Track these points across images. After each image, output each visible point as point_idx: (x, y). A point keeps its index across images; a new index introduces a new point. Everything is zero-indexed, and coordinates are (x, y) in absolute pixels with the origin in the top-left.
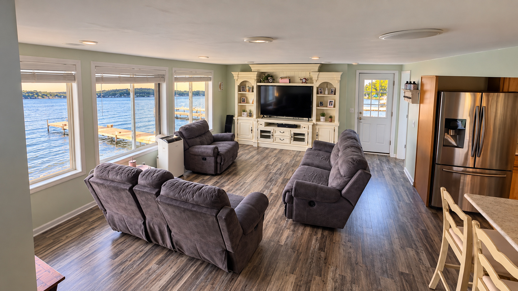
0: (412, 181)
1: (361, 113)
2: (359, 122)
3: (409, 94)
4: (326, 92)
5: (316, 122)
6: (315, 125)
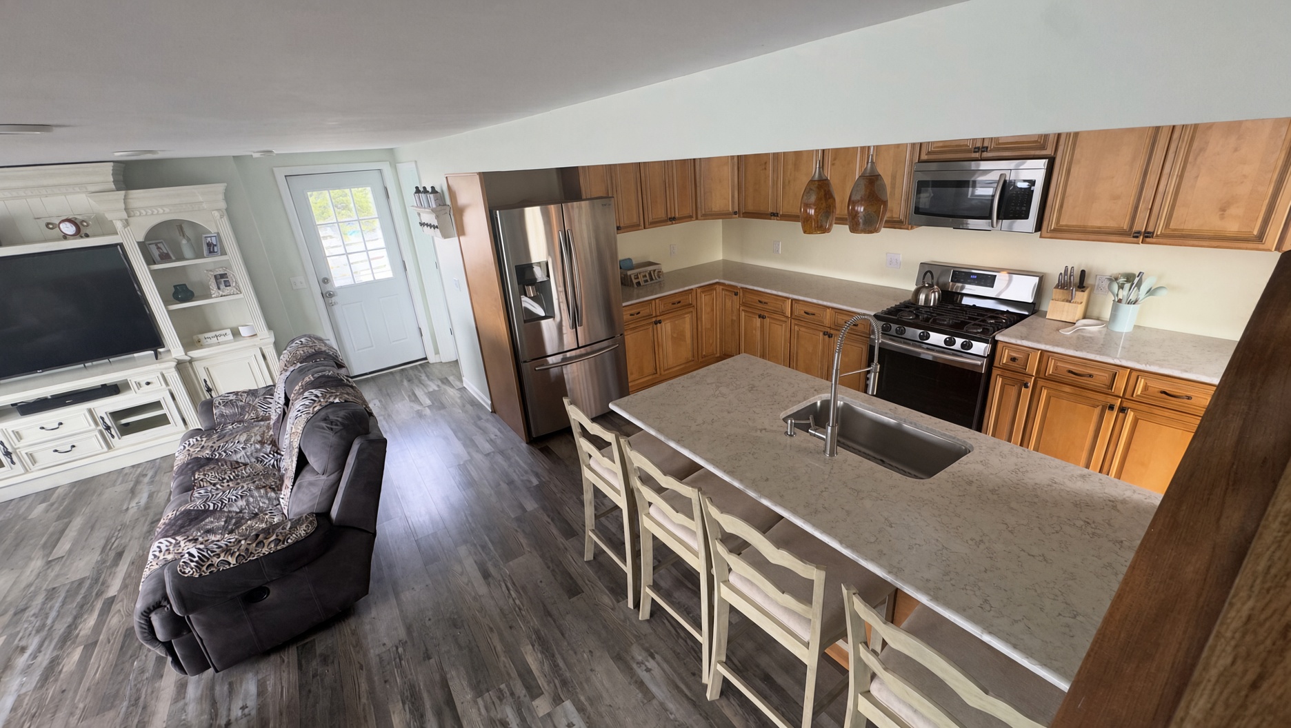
0: (487, 404)
1: (326, 281)
2: (329, 306)
3: (429, 218)
4: (187, 251)
5: (186, 354)
6: (188, 363)
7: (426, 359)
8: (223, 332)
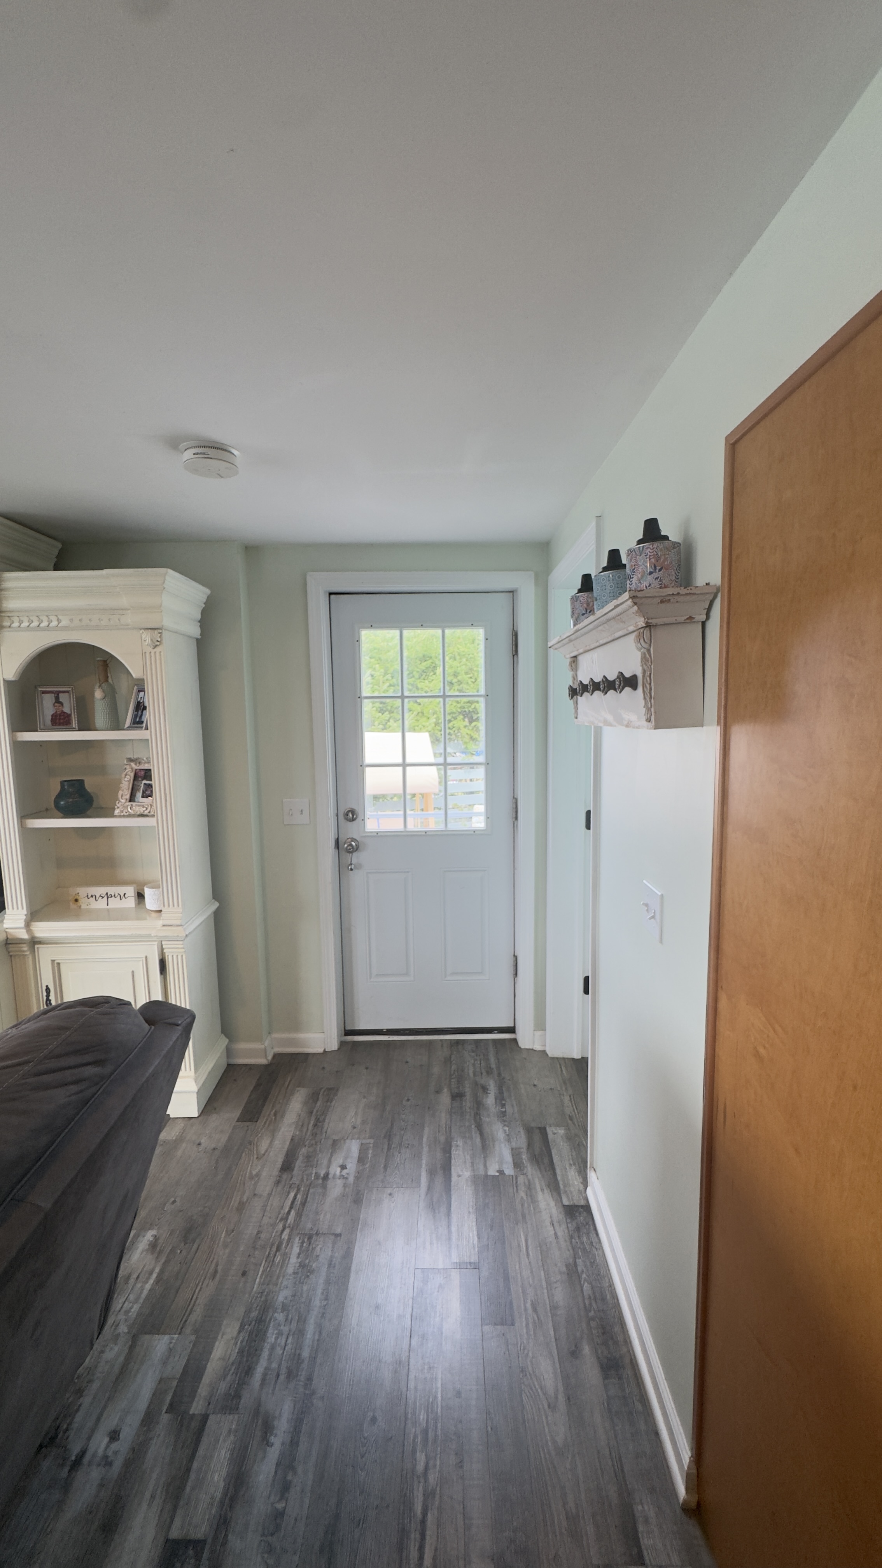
1: (351, 815)
2: (343, 869)
4: (100, 715)
5: (28, 925)
6: (25, 948)
7: (512, 1030)
8: (121, 890)
